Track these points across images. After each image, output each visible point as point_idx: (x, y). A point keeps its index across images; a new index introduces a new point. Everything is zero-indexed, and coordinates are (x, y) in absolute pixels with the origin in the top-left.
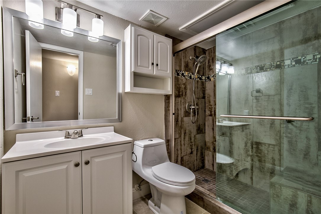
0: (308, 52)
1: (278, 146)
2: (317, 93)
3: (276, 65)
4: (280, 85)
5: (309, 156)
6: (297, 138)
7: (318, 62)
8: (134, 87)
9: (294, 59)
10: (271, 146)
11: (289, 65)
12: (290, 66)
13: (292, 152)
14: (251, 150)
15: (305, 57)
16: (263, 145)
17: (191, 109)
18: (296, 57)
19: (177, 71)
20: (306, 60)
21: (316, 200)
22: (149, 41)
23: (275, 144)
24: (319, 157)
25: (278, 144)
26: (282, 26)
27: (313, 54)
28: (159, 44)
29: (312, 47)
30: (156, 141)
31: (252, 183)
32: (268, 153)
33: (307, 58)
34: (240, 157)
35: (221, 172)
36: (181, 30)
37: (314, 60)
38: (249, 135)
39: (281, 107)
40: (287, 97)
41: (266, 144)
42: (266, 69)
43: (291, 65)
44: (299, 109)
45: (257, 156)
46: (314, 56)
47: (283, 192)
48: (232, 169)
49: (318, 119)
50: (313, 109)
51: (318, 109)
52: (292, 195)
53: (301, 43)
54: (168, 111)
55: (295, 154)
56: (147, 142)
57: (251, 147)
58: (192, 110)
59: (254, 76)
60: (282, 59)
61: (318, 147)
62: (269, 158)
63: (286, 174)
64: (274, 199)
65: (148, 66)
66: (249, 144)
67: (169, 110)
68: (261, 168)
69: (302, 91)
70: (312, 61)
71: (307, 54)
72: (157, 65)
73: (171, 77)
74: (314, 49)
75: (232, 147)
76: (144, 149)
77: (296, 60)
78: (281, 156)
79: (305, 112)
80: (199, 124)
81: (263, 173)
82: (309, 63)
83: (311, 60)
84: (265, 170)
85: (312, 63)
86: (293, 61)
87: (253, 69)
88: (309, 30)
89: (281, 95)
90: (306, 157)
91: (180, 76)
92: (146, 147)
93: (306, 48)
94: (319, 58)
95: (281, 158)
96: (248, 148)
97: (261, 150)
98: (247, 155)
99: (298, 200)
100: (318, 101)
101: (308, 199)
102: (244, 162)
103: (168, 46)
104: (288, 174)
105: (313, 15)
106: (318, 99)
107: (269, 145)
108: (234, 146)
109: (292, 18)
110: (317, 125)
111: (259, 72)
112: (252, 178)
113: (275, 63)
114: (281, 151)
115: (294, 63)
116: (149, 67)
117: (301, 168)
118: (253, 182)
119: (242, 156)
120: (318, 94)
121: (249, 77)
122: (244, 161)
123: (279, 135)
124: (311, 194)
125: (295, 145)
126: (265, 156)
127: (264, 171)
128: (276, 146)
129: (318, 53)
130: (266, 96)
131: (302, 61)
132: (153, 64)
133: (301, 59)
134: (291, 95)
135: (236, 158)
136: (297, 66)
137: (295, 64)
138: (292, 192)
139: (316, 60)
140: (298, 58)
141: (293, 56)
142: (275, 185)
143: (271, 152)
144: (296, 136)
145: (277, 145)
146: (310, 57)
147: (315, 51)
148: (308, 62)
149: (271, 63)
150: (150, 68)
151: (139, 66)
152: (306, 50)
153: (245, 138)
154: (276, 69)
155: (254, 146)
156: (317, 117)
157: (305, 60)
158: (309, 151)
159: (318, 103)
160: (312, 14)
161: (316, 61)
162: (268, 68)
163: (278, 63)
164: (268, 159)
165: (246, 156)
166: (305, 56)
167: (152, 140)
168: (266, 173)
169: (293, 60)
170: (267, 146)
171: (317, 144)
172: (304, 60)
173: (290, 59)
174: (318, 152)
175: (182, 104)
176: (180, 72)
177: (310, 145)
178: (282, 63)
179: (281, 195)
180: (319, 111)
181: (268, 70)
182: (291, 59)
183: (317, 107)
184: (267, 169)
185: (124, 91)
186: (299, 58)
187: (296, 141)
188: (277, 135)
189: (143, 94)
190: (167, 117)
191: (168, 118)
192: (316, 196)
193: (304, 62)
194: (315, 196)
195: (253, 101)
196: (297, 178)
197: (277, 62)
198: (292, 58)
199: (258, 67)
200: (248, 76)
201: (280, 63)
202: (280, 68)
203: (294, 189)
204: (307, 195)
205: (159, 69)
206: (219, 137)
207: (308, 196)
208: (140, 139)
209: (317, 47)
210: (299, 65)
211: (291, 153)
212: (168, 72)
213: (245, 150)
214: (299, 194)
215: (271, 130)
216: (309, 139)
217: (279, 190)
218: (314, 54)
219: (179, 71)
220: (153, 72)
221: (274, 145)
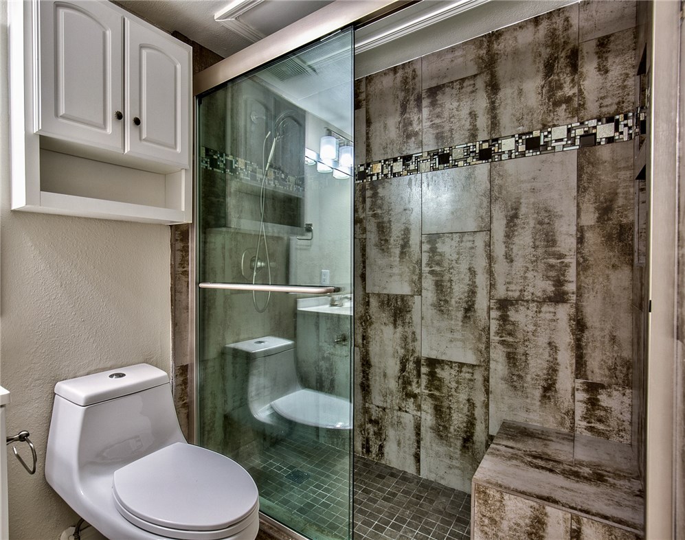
0: (556, 118)
1: (483, 368)
2: (575, 228)
3: (480, 150)
4: (488, 204)
5: (556, 391)
6: (527, 346)
7: (578, 147)
8: (41, 190)
9: (524, 137)
10: (464, 369)
11: (510, 151)
12: (513, 156)
13: (514, 383)
14: (415, 380)
15: (550, 133)
16: (446, 367)
17: (252, 269)
18: (527, 131)
19: (211, 153)
20: (551, 141)
21: (594, 529)
22: (104, 35)
23: (475, 363)
24: (576, 392)
25: (483, 364)
26: (495, 46)
27: (567, 125)
28: (144, 52)
29: (564, 106)
30: (136, 376)
31: (418, 470)
32: (457, 387)
33: (555, 135)
34: (389, 401)
35: (337, 443)
36: (218, 18)
37: (569, 142)
38: (410, 341)
39: (490, 265)
40: (505, 236)
41: (454, 365)
42: (455, 162)
43: (517, 154)
44: (533, 270)
45: (431, 396)
46: (569, 130)
47: (506, 509)
48: (368, 434)
49: (577, 296)
50: (565, 270)
51: (577, 269)
52: (530, 518)
53: (539, 93)
54: (183, 278)
55: (523, 387)
56: (104, 384)
57: (415, 372)
58: (255, 273)
59: (424, 178)
60: (494, 136)
61: (576, 366)
62: (461, 400)
63: (506, 446)
64: (482, 531)
65: (102, 123)
66: (411, 363)
67: (186, 273)
68: (441, 428)
69: (541, 223)
70: (564, 143)
71: (554, 126)
72: (137, 122)
73: (187, 167)
74: (570, 113)
75: (368, 374)
76: (86, 410)
77: (527, 139)
78: (490, 396)
79: (548, 278)
80: (280, 313)
81: (445, 442)
82: (557, 149)
83: (561, 140)
84: (450, 433)
85: (565, 149)
86: (520, 141)
87: (423, 158)
88: (558, 62)
89: (492, 232)
90: (548, 394)
91: (219, 168)
92: (93, 402)
93: (551, 108)
94: (581, 136)
95: (488, 400)
96: (407, 375)
97: (440, 380)
98: (407, 395)
99: (547, 531)
100: (578, 249)
101: (573, 527)
102: (399, 413)
103: (179, 66)
104: (512, 448)
105: (568, 21)
106: (578, 243)
107: (461, 365)
108: (372, 370)
109: (520, 27)
110: (573, 310)
111: (438, 169)
112: (417, 458)
113: (478, 146)
114: (490, 380)
115: (522, 148)
116: (104, 126)
117: (536, 424)
118: (419, 465)
119: (394, 398)
120: (577, 230)
121: (413, 183)
122: (397, 411)
123: (484, 339)
124: (580, 513)
125: (523, 364)
126: (452, 395)
127: (447, 436)
128: (477, 368)
129: (579, 124)
130: (455, 236)
131: (542, 143)
132: (120, 116)
133: (538, 138)
134: (516, 233)
135: (377, 404)
136: (531, 154)
137: (526, 150)
138: (531, 507)
139: (575, 141)
140: (531, 133)
141: (521, 129)
142: (488, 491)
143: (466, 385)
144: (525, 341)
145: (479, 366)
146: (560, 132)
147: (573, 117)
148: (554, 147)
149: (469, 145)
150: (109, 130)
151: (62, 117)
152: (552, 114)
153: (402, 348)
154: (481, 162)
155: (424, 370)
156: (575, 290)
157: (549, 139)
158: (555, 378)
159: (577, 253)
160: (567, 19)
161: (573, 144)
162: (460, 159)
163: (485, 146)
164: (458, 402)
165: (404, 397)
166: (549, 130)
167: (123, 375)
168: (452, 440)
169: (520, 138)
170: (457, 369)
171: (574, 361)
172: (546, 140)
173: (513, 136)
174: (574, 381)
175: (227, 254)
176: (222, 156)
177: (558, 364)
178: (494, 145)
179: (502, 518)
180: (578, 274)
181: (461, 163)
182: (517, 136)
183: (574, 266)
184: (455, 430)
185: (10, 205)
186: (536, 134)
187: (526, 354)
188: (479, 340)
189: (87, 219)
190: (177, 294)
191: (184, 297)
192: (593, 518)
193: (546, 144)
194: (590, 517)
195: (421, 247)
196: (535, 457)
197: (484, 142)
198: (519, 135)
199: (434, 155)
200: (410, 180)
201: (489, 146)
202: (490, 160)
203: (536, 500)
204: (570, 515)
205: (144, 136)
206: (334, 346)
207: (572, 518)
208: (82, 373)
209: (576, 106)
210: (534, 154)
211: (512, 386)
212: (179, 150)
213: (400, 381)
214: (549, 514)
215: (465, 325)
216: (556, 347)
217: (498, 504)
218: (570, 126)
219: (215, 152)
220: (119, 145)
221: (473, 366)
